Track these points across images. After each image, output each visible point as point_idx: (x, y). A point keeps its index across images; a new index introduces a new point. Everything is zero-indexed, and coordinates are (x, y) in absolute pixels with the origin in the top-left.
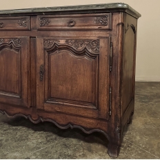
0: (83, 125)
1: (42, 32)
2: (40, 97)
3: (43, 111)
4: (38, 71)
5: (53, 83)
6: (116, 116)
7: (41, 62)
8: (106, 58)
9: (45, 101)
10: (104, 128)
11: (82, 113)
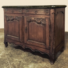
0: (41, 50)
1: (26, 15)
2: (26, 39)
3: (27, 44)
4: (25, 29)
5: (30, 34)
6: (52, 48)
7: (26, 26)
8: (48, 26)
9: (27, 40)
10: (48, 52)
11: (40, 46)
